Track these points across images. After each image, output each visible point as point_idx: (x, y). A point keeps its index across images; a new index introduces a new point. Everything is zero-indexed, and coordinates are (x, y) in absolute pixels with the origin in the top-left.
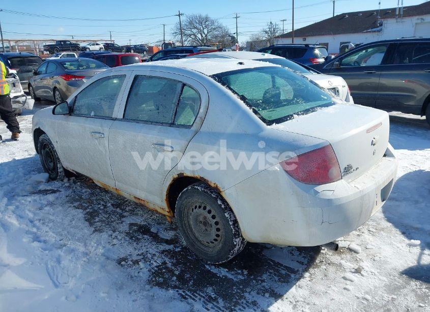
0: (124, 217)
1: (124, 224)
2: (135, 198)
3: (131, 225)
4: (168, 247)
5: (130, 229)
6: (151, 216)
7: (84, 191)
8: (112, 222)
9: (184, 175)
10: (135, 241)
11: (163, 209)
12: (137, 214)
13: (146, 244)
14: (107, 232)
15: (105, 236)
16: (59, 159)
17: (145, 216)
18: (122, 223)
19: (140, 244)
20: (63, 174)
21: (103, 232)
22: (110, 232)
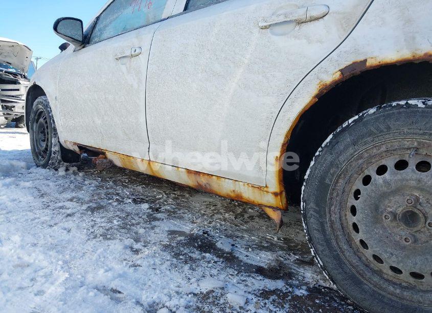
0: (155, 219)
1: (157, 230)
2: (189, 172)
3: (172, 233)
4: (271, 284)
5: (171, 240)
6: (210, 223)
7: (86, 182)
8: (133, 225)
9: (371, 63)
10: (186, 262)
11: (260, 188)
12: (181, 218)
13: (214, 272)
14: (121, 240)
15: (116, 246)
16: (55, 130)
17: (199, 221)
18: (153, 228)
19: (199, 271)
20: (59, 158)
21: (114, 239)
22: (129, 242)
